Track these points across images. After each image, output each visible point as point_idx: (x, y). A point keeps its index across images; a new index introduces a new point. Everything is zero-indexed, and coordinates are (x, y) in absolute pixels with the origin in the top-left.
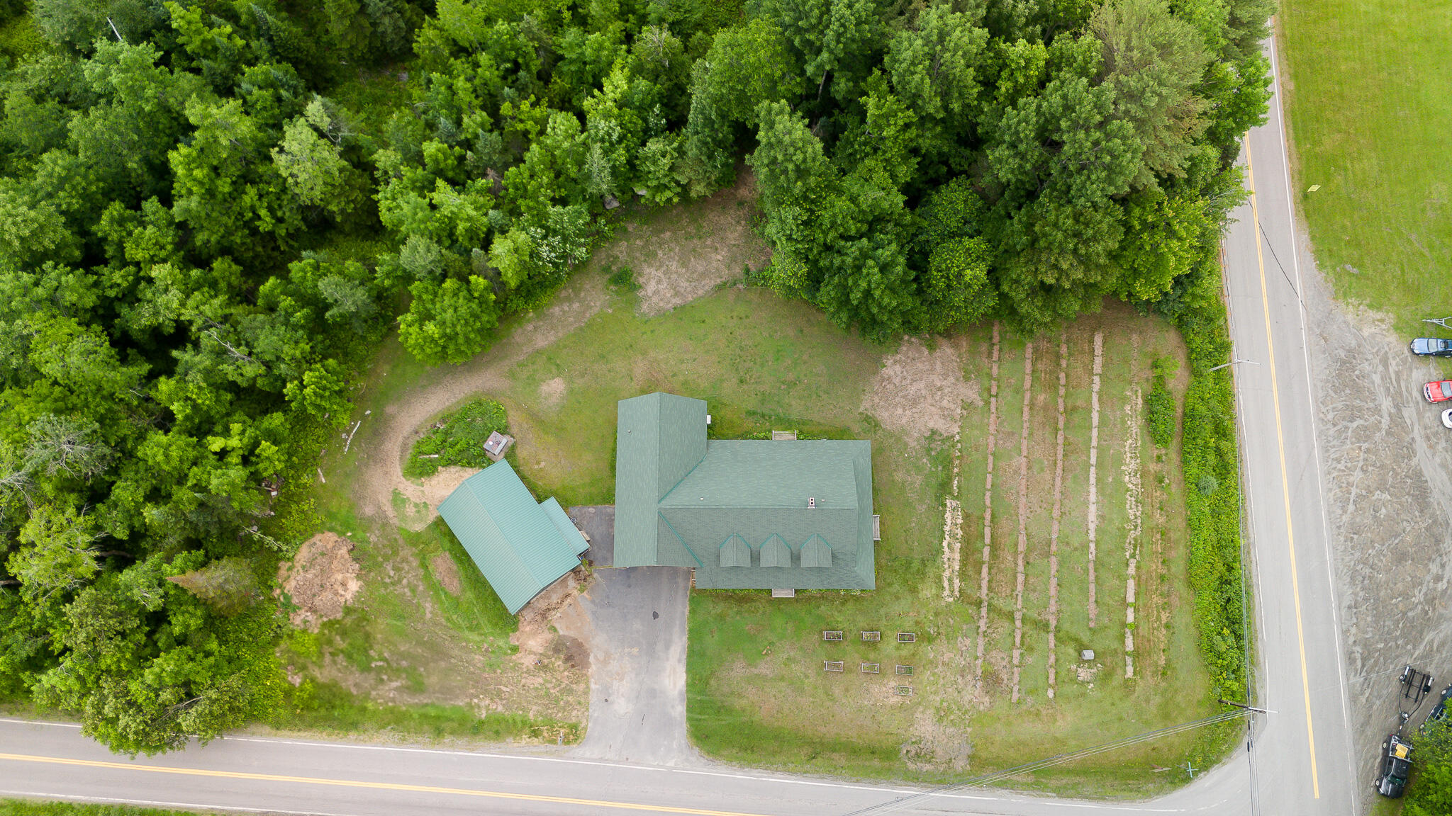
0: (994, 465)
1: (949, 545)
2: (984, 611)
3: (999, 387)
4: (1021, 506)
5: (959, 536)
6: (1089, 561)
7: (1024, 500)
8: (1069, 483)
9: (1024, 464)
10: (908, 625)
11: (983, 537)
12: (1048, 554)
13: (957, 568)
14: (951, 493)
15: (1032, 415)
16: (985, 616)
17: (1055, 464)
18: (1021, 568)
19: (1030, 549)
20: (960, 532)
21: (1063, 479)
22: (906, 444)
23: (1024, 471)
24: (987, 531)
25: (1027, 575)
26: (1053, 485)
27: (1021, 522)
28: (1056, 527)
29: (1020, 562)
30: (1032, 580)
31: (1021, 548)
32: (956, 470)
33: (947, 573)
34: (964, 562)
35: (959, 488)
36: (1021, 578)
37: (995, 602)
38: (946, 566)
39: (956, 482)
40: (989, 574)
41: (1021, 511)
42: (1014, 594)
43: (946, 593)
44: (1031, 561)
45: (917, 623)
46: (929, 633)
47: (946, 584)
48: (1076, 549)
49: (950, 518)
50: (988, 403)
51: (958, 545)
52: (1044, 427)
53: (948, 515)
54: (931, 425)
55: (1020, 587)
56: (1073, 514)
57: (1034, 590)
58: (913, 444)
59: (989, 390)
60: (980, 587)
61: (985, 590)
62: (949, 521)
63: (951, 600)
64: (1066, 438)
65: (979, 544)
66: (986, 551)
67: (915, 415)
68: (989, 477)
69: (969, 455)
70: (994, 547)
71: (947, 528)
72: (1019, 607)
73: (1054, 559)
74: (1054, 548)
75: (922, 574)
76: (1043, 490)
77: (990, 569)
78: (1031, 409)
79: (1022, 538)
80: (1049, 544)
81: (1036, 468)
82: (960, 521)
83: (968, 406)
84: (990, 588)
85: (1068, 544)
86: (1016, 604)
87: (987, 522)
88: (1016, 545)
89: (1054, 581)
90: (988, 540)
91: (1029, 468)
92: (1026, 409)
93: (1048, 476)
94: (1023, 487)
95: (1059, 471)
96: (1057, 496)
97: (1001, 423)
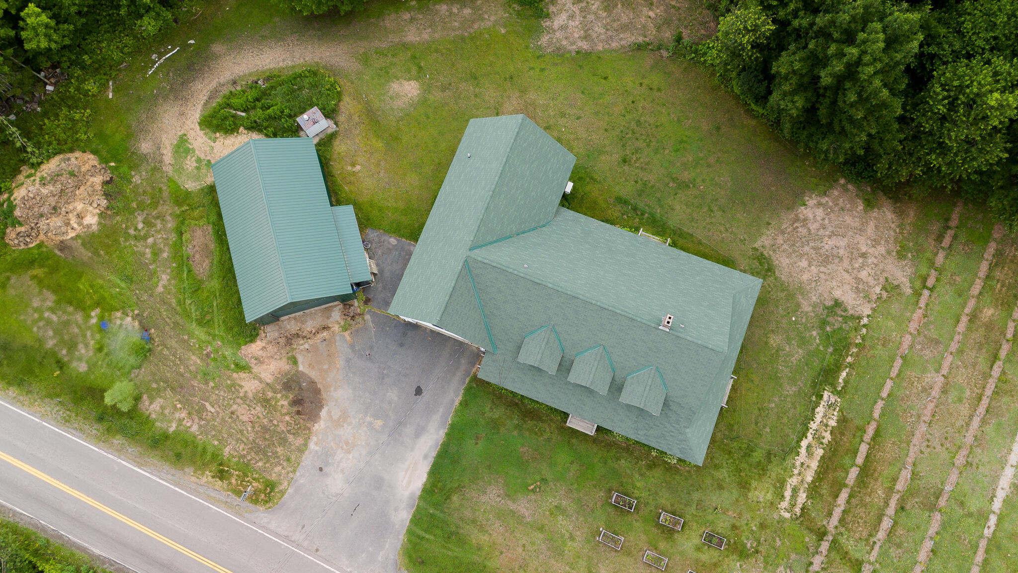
0: (900, 371)
1: (809, 447)
2: (825, 546)
3: (938, 280)
4: (918, 435)
5: (825, 441)
6: (981, 537)
7: (923, 428)
8: (989, 429)
9: (940, 384)
10: (722, 525)
11: (855, 453)
12: (932, 507)
13: (809, 479)
14: (833, 386)
15: (969, 329)
16: (825, 553)
17: (980, 398)
18: (891, 511)
19: (911, 492)
20: (828, 437)
21: (984, 422)
22: (798, 305)
23: (935, 393)
24: (863, 449)
25: (895, 523)
26: (968, 425)
27: (911, 454)
28: (954, 477)
29: (893, 503)
30: (900, 531)
31: (899, 486)
32: (849, 359)
33: (794, 481)
34: (820, 476)
35: (846, 382)
36: (886, 523)
37: (843, 540)
38: (796, 471)
39: (844, 374)
40: (848, 502)
41: (915, 440)
42: (872, 540)
43: (785, 504)
44: (908, 507)
45: (734, 527)
46: (744, 545)
47: (788, 493)
48: (970, 515)
49: (821, 414)
50: (918, 294)
51: (820, 452)
52: (980, 349)
53: (820, 411)
54: (837, 294)
55: (881, 535)
56: (982, 469)
57: (899, 546)
58: (806, 307)
59: (924, 280)
60: (830, 514)
61: (835, 520)
62: (818, 417)
63: (787, 515)
64: (1003, 372)
65: (847, 461)
66: (854, 473)
67: (822, 275)
68: (889, 384)
69: (872, 347)
70: (866, 471)
71: (813, 426)
72: (872, 559)
73: (937, 516)
74: (942, 502)
75: (762, 469)
76: (953, 425)
77: (851, 496)
78: (970, 321)
79: (905, 475)
80: (938, 495)
81: (953, 395)
82: (833, 423)
83: (891, 288)
84: (842, 521)
85: (962, 504)
86: (869, 553)
87: (868, 437)
88: (895, 480)
89: (928, 545)
90: (860, 460)
91: (944, 391)
92: (964, 319)
93: (965, 410)
94: (928, 412)
95: (981, 409)
96: (969, 439)
97: (926, 325)
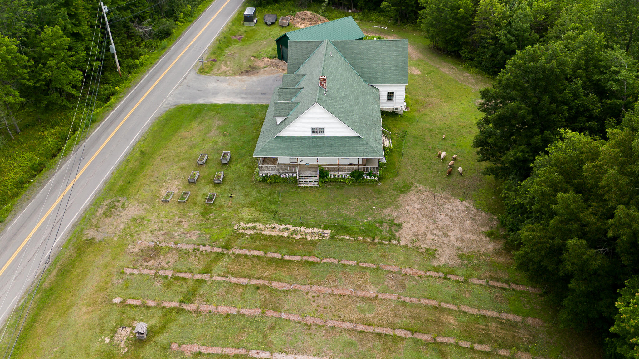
0: (366, 268)
1: (287, 229)
4: (320, 288)
5: (294, 236)
6: (248, 350)
7: (327, 290)
8: (345, 336)
9: (368, 295)
10: (220, 201)
11: (292, 254)
12: (264, 305)
14: (337, 234)
17: (369, 325)
18: (254, 282)
19: (273, 292)
20: (299, 236)
21: (350, 331)
22: (385, 208)
23: (359, 293)
24: (297, 258)
25: (245, 286)
26: (343, 320)
27: (303, 287)
28: (293, 318)
29: (260, 282)
30: (239, 291)
31: (274, 284)
32: (360, 238)
33: (260, 226)
34: (270, 238)
35: (343, 239)
36: (244, 281)
37: (225, 259)
38: (267, 226)
39: (348, 237)
40: (254, 256)
41: (315, 288)
42: (229, 276)
43: (243, 225)
44: (260, 291)
45: (221, 206)
46: (211, 213)
47: (251, 225)
49: (313, 231)
51: (286, 235)
53: (316, 230)
54: (406, 225)
55: (234, 280)
56: (307, 338)
57: (228, 292)
58: (386, 212)
59: (452, 273)
60: (241, 248)
61: (237, 251)
62: (310, 230)
63: (236, 228)
64: (402, 339)
65: (284, 251)
66: (278, 256)
68: (354, 263)
69: (377, 250)
71: (303, 229)
72: (214, 278)
73: (257, 312)
74: (270, 313)
76: (337, 311)
77: (258, 257)
79: (286, 286)
80: (275, 309)
81: (365, 306)
82: (309, 238)
83: (431, 254)
84: (238, 256)
85: (272, 328)
86: (218, 275)
87: (306, 258)
88: (279, 280)
89: (233, 311)
90: (287, 257)
91: (364, 299)
93: (355, 315)
94: (341, 291)
95: (360, 327)
96: (331, 323)
97: (413, 279)
